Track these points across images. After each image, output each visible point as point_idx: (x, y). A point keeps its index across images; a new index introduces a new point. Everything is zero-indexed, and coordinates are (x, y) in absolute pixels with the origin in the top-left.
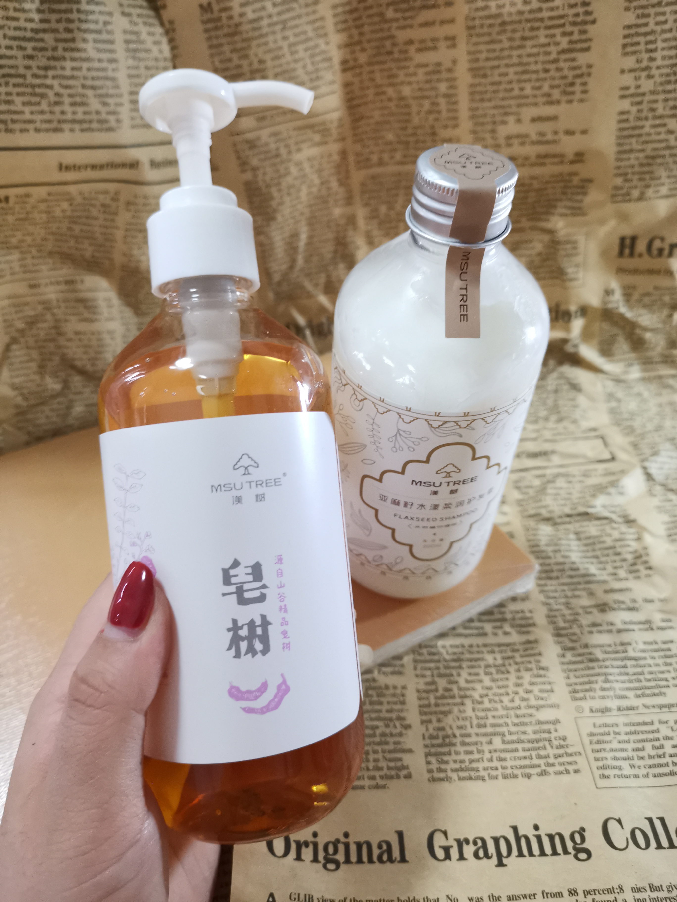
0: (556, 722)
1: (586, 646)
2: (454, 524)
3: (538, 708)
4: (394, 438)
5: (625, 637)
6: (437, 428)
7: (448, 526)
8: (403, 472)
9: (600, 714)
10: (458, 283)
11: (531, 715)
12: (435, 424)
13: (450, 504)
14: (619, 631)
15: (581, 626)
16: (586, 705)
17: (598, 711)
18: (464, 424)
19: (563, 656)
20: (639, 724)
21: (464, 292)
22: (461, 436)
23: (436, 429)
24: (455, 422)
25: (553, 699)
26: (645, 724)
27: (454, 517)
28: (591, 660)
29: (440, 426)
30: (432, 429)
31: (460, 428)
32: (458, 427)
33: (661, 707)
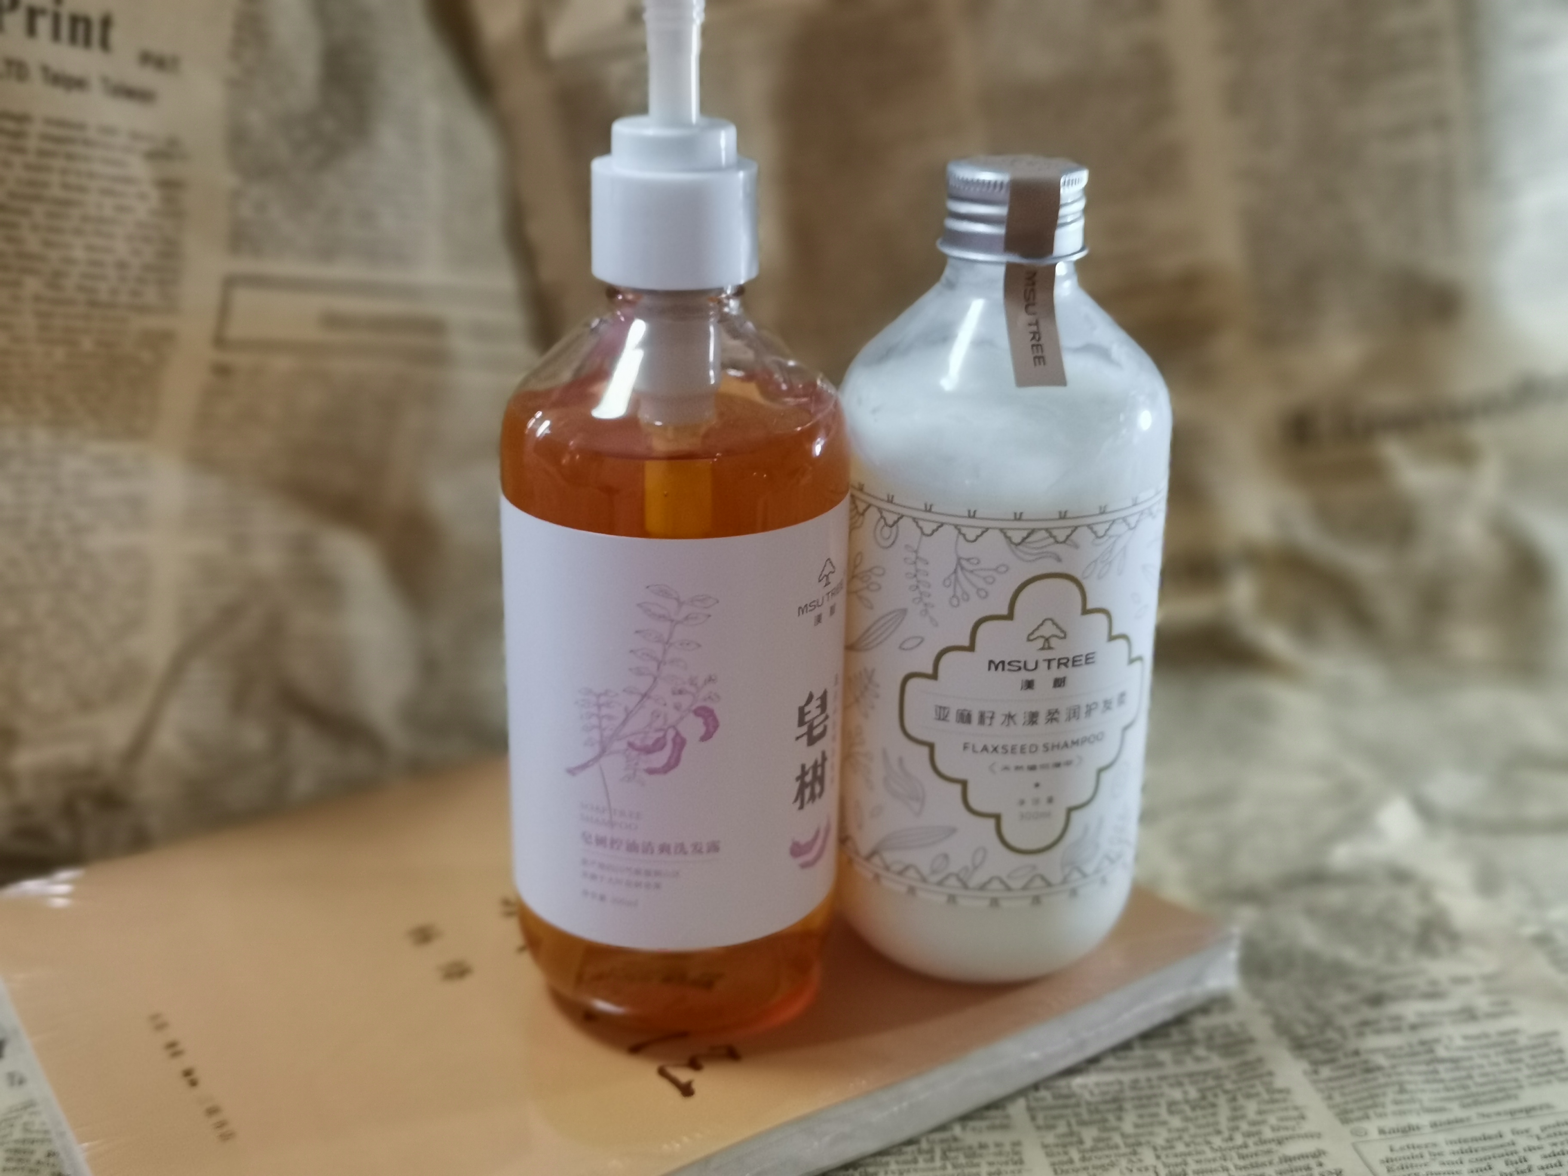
0: (1318, 1154)
1: (1356, 1053)
2: (1068, 763)
3: (1280, 1142)
4: (953, 577)
5: (1427, 1034)
6: (1019, 544)
7: (1058, 765)
8: (971, 648)
9: (1400, 1134)
10: (1024, 318)
11: (1269, 1152)
12: (1017, 537)
13: (1057, 711)
14: (1414, 1027)
15: (1341, 1030)
16: (1372, 1126)
17: (1393, 1131)
18: (1061, 535)
19: (1316, 1072)
20: (1475, 1140)
21: (1034, 328)
22: (1059, 559)
23: (1020, 547)
24: (1047, 530)
25: (1307, 1127)
26: (1485, 1138)
27: (1066, 745)
28: (1368, 1070)
29: (1024, 539)
30: (1013, 546)
31: (1057, 542)
32: (1051, 540)
33: (1512, 1113)
